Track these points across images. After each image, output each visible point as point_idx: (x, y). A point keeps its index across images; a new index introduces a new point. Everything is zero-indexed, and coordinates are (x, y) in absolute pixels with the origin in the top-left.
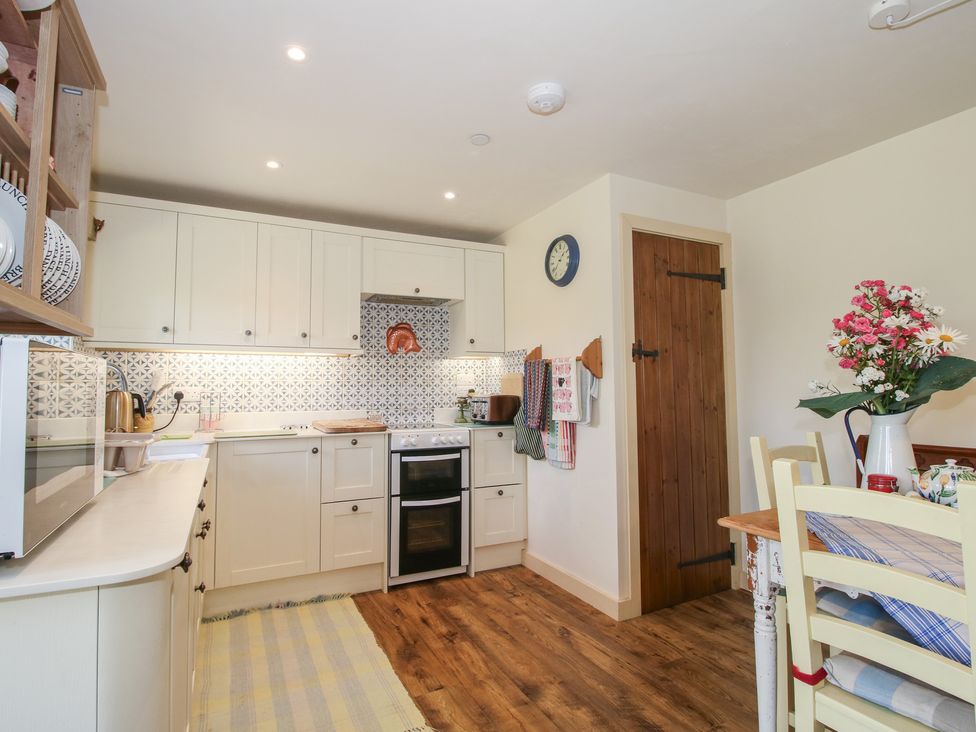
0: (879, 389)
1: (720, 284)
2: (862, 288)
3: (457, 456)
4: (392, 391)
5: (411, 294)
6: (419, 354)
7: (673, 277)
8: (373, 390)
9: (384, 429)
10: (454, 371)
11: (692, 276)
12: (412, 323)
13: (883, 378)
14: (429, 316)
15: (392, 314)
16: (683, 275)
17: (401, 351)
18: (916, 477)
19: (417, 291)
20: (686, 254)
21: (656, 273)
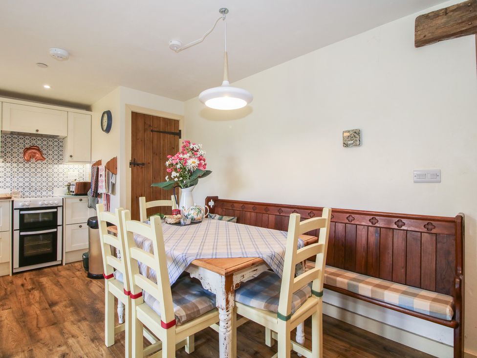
1: (178, 137)
3: (55, 210)
4: (27, 179)
5: (35, 132)
6: (45, 161)
7: (154, 132)
8: (15, 179)
9: (10, 198)
10: (66, 171)
11: (164, 132)
12: (40, 147)
14: (51, 143)
15: (27, 141)
16: (160, 132)
17: (33, 160)
19: (37, 131)
20: (161, 124)
21: (145, 130)
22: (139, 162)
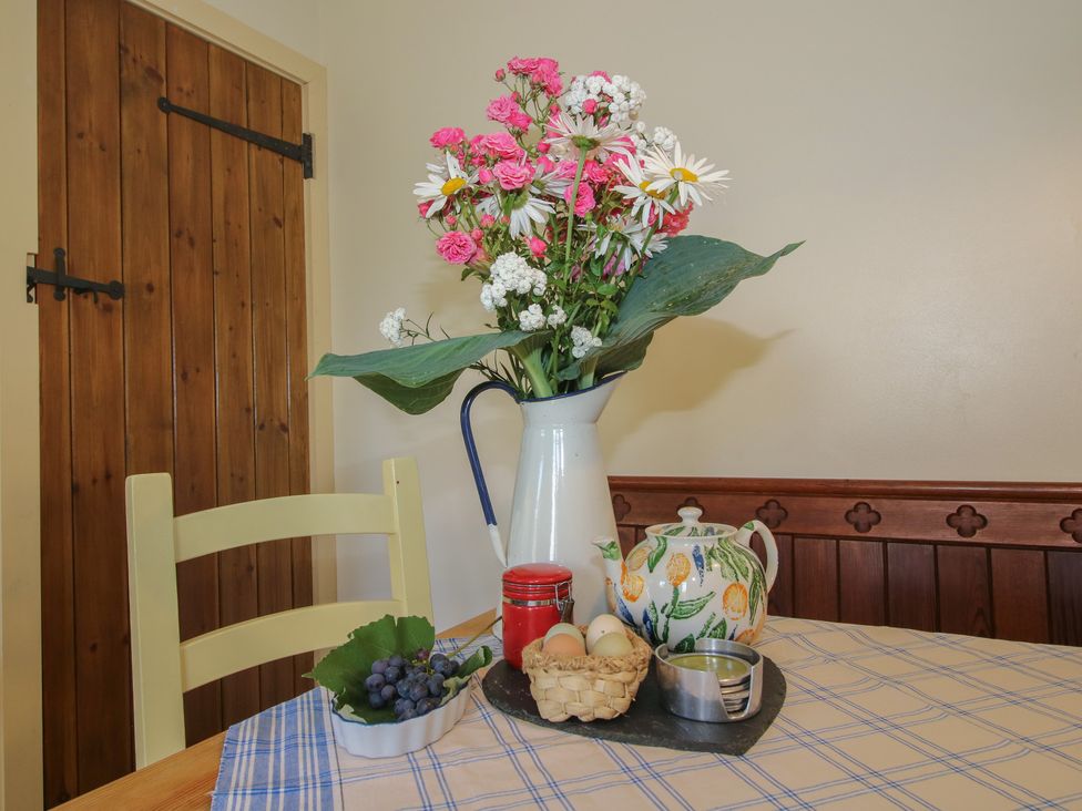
0: (531, 318)
1: (300, 166)
2: (510, 77)
7: (174, 116)
11: (231, 130)
13: (540, 290)
16: (206, 121)
18: (615, 566)
21: (123, 92)
22: (90, 275)
